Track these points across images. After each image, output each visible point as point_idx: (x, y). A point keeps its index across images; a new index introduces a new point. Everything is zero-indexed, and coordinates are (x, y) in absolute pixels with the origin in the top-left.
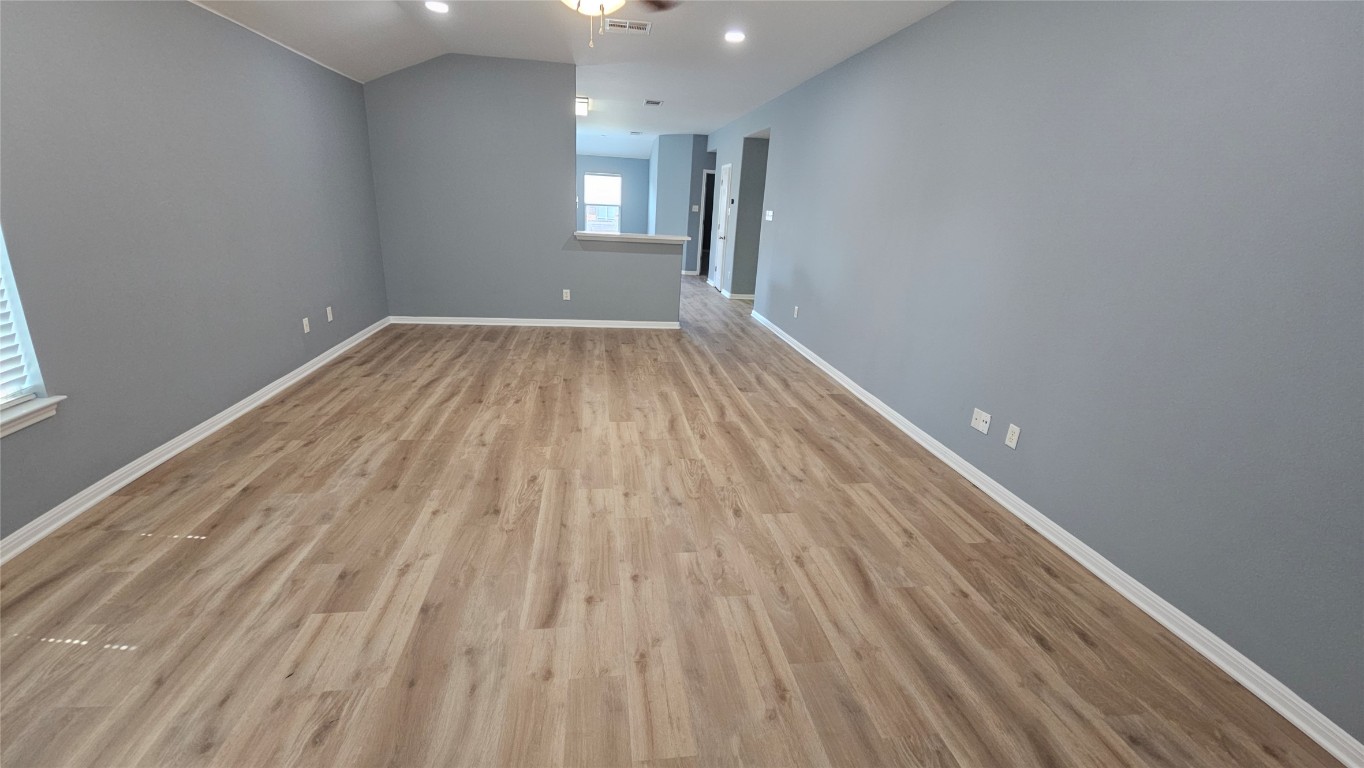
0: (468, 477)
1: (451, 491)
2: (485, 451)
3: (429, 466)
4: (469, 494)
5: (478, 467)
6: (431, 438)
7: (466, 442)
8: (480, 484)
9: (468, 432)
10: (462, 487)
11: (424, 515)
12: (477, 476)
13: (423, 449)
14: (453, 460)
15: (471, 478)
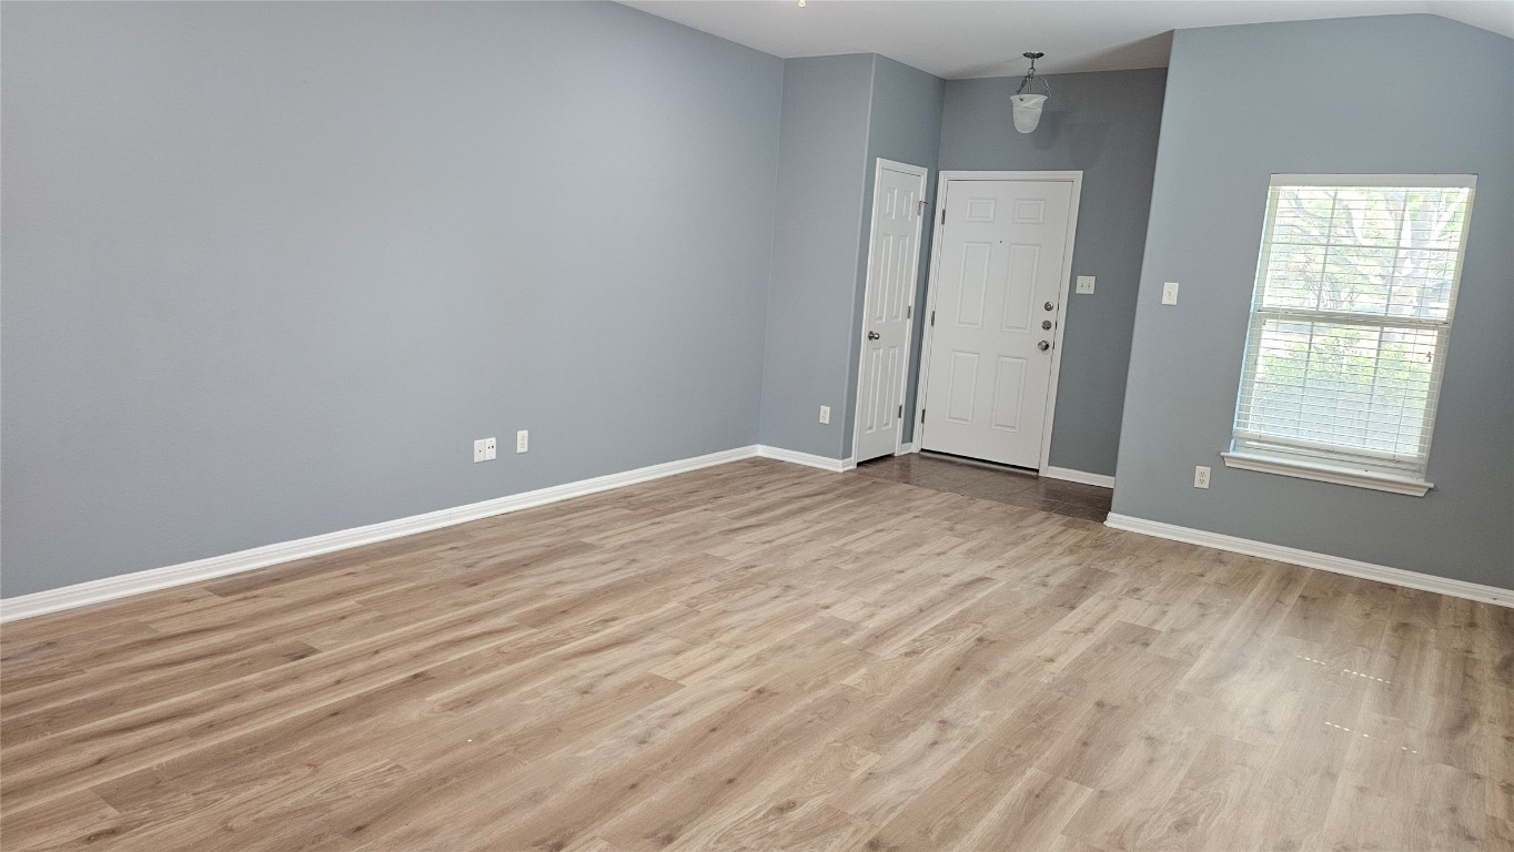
0: (996, 683)
1: (1025, 675)
2: (947, 713)
3: (1047, 718)
4: (1004, 665)
5: (973, 692)
6: (1031, 772)
7: (970, 739)
8: (983, 670)
9: (956, 759)
10: (1009, 675)
11: (1063, 662)
12: (983, 682)
13: (1051, 753)
14: (1007, 714)
15: (991, 681)
